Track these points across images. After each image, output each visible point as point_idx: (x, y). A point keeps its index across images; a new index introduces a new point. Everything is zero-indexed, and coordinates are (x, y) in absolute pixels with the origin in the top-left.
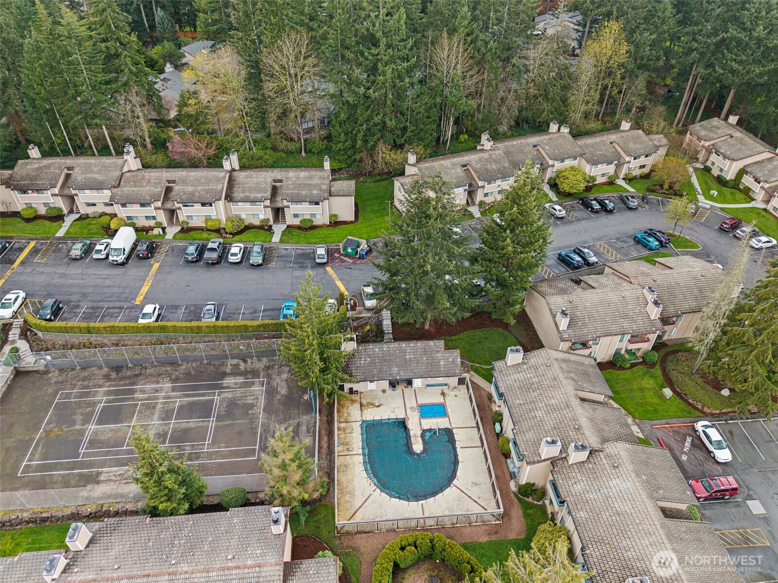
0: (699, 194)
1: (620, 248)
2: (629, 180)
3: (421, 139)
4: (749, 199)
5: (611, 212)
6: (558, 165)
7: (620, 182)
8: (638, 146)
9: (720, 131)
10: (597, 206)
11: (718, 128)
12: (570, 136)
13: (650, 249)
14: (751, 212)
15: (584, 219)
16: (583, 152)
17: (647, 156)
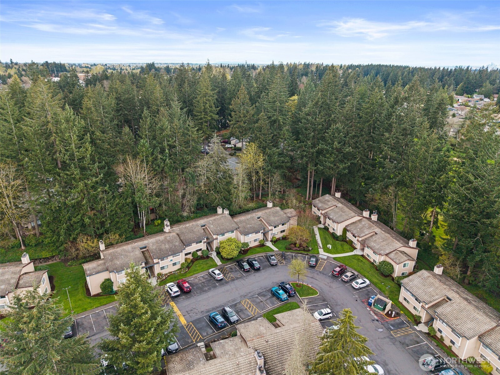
0: (320, 248)
1: (259, 302)
2: (275, 242)
3: (119, 228)
4: (352, 249)
5: (258, 270)
6: (220, 238)
7: (269, 244)
8: (276, 218)
9: (329, 203)
10: (247, 267)
11: (329, 201)
12: (230, 216)
13: (281, 300)
14: (354, 258)
15: (237, 278)
16: (237, 227)
17: (283, 225)
